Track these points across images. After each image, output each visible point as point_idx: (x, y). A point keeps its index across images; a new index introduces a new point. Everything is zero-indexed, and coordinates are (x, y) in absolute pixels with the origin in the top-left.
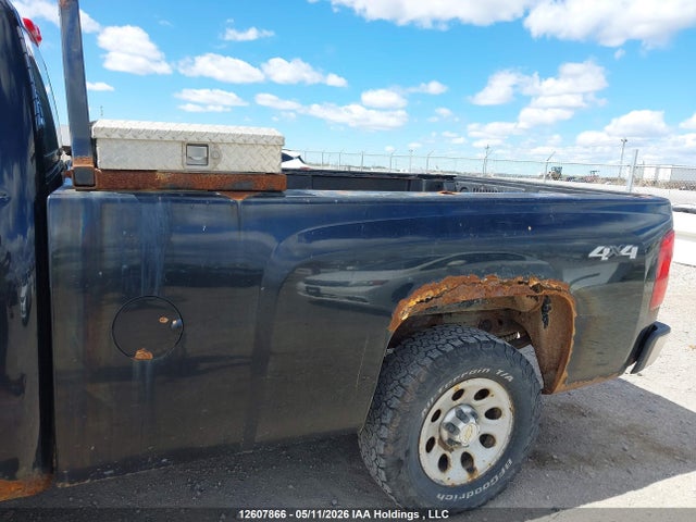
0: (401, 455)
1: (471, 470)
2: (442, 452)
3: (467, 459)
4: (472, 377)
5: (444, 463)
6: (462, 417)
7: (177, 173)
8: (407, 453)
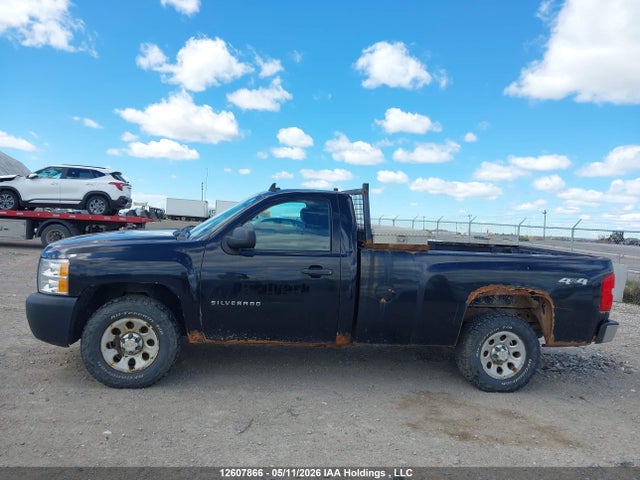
0: (475, 373)
1: (514, 370)
2: (496, 366)
3: (510, 365)
4: (496, 332)
5: (500, 370)
6: (498, 350)
7: (395, 245)
8: (478, 372)
